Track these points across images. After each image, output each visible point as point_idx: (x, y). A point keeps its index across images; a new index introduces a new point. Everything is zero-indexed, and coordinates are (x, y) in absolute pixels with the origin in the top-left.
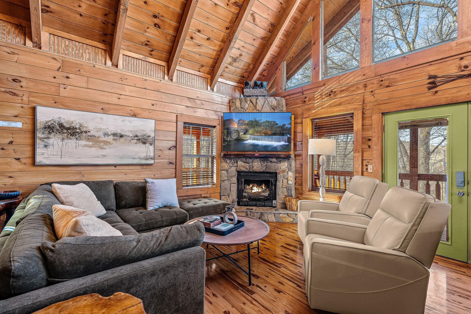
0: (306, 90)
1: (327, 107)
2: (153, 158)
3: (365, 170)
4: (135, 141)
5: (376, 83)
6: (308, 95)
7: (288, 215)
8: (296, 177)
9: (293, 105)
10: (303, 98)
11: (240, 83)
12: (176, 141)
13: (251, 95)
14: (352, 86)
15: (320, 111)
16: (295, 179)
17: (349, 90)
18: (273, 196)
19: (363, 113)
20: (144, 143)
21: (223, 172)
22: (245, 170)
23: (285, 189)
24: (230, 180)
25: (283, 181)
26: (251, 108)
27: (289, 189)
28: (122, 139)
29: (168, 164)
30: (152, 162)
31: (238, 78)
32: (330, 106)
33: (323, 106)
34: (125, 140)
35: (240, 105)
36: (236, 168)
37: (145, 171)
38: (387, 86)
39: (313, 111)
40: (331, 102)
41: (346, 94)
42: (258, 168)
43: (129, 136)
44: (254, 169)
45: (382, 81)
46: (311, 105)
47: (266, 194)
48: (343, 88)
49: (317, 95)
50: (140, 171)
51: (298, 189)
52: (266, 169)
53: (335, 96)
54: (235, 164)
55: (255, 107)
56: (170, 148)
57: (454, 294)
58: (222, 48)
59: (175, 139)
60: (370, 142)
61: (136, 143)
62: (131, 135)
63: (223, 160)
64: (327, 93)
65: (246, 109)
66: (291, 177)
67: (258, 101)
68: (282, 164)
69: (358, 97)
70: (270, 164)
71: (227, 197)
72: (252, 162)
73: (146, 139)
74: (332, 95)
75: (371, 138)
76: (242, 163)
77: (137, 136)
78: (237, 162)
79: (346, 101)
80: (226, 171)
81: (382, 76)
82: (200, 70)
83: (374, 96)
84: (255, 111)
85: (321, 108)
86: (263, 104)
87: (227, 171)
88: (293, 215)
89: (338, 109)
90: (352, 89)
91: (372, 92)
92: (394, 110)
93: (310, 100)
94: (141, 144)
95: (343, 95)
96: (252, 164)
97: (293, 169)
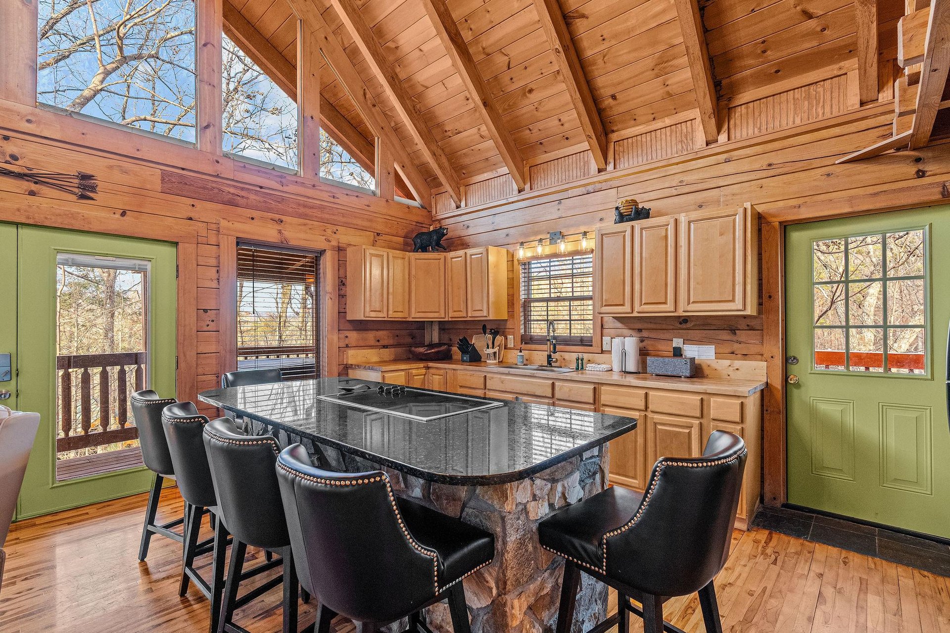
57: (14, 583)
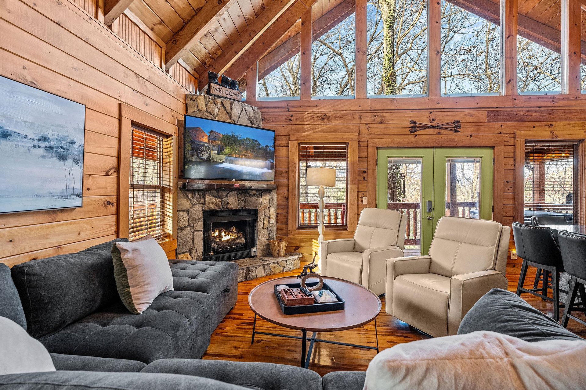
0: (292, 107)
1: (320, 132)
2: (81, 195)
3: (360, 202)
4: (41, 151)
5: (370, 116)
6: (295, 113)
7: (278, 264)
8: (278, 214)
9: (273, 121)
10: (288, 116)
11: (196, 72)
12: (119, 157)
13: (221, 95)
14: (348, 114)
15: (311, 135)
16: (277, 216)
17: (344, 118)
18: (251, 242)
19: (359, 145)
20: (62, 158)
21: (181, 213)
22: (216, 208)
23: (266, 231)
24: (193, 227)
25: (264, 220)
26: (223, 115)
27: (269, 231)
28: (8, 143)
29: (105, 205)
30: (77, 202)
31: (196, 62)
32: (324, 131)
33: (316, 130)
34: (17, 146)
35: (206, 107)
36: (202, 205)
37: (60, 225)
38: (380, 123)
39: (304, 134)
40: (325, 127)
41: (341, 121)
42: (234, 204)
43: (25, 137)
44: (229, 206)
45: (375, 116)
46: (300, 126)
47: (242, 241)
48: (339, 115)
49: (306, 115)
50: (48, 227)
51: (281, 229)
52: (244, 205)
53: (329, 121)
54: (202, 201)
55: (230, 115)
56: (108, 171)
58: (201, 8)
59: (115, 154)
60: (366, 174)
61: (43, 157)
62: (31, 136)
63: (181, 194)
64: (320, 116)
65: (216, 115)
66: (273, 214)
67: (233, 106)
68: (263, 197)
69: (354, 127)
70: (249, 198)
71: (188, 254)
72: (227, 196)
73: (67, 147)
74: (325, 120)
75: (366, 170)
76: (212, 198)
77: (45, 139)
78: (204, 197)
79: (341, 129)
80: (185, 213)
81: (375, 111)
82: (155, 28)
83: (369, 129)
84: (229, 121)
85: (312, 131)
86: (240, 113)
87: (188, 211)
88: (283, 262)
89: (334, 136)
90: (347, 117)
91: (367, 124)
92: (385, 146)
93: (297, 119)
94: (55, 160)
95: (338, 122)
96: (225, 198)
97: (275, 204)
